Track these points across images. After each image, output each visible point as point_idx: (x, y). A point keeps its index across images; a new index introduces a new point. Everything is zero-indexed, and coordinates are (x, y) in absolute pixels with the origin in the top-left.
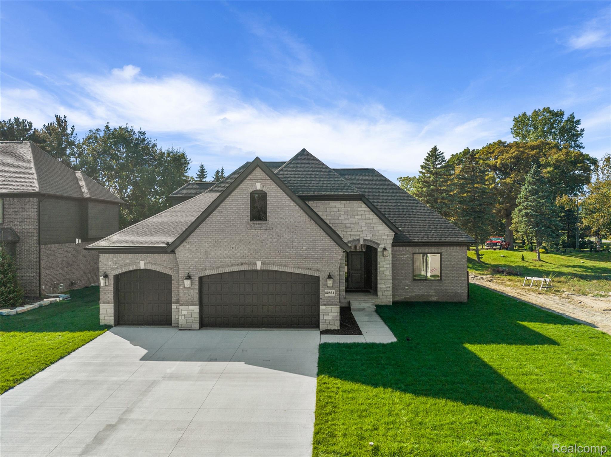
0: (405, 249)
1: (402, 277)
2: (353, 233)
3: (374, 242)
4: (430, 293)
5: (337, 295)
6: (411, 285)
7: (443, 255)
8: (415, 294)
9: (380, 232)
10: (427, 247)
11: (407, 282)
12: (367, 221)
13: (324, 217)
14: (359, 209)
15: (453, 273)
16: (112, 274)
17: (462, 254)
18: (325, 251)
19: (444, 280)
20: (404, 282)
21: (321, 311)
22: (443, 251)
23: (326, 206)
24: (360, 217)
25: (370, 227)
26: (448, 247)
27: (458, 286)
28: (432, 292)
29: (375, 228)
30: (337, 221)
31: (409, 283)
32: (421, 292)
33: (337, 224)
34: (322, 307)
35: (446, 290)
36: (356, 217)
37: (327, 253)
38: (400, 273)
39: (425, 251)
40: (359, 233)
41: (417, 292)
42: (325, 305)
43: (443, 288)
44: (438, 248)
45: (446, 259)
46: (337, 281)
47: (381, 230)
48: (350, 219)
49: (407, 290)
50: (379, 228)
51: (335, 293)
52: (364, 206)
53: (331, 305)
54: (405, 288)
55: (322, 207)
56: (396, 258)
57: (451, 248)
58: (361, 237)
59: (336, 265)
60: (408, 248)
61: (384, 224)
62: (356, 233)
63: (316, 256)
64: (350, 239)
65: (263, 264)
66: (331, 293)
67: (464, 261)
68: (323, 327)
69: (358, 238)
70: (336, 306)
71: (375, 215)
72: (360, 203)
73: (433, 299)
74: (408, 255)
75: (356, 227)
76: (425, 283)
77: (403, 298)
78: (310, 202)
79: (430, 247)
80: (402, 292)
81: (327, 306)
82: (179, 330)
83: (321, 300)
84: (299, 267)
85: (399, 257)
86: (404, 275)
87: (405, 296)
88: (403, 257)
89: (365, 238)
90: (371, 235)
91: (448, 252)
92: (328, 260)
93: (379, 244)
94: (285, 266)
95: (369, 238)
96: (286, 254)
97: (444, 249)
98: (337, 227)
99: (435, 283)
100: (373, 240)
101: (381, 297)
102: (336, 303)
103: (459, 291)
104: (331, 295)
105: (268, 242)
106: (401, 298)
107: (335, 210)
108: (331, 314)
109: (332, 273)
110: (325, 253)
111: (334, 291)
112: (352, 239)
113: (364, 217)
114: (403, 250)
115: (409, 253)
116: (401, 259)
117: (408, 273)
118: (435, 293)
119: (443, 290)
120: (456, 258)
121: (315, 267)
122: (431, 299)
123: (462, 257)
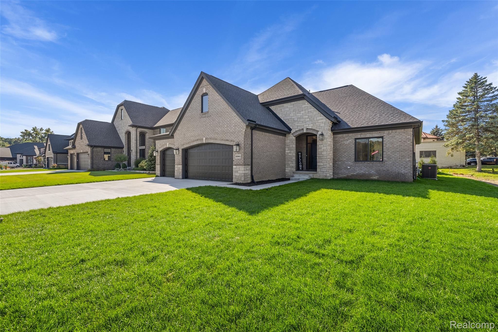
0: (347, 135)
1: (345, 159)
2: (299, 125)
3: (314, 130)
4: (371, 173)
5: (242, 158)
6: (353, 165)
7: (385, 139)
8: (357, 173)
9: (319, 121)
10: (368, 133)
11: (350, 163)
12: (309, 114)
13: (280, 116)
14: (303, 106)
15: (395, 154)
16: (160, 150)
17: (406, 136)
18: (236, 127)
19: (386, 161)
20: (346, 163)
21: (234, 169)
22: (384, 134)
23: (282, 108)
24: (304, 112)
25: (311, 119)
26: (391, 131)
27: (402, 166)
28: (373, 172)
29: (315, 119)
30: (288, 118)
31: (352, 164)
32: (362, 171)
33: (288, 119)
34: (234, 167)
35: (388, 170)
36: (302, 112)
37: (237, 128)
38: (343, 155)
39: (366, 136)
40: (303, 124)
41: (359, 171)
42: (235, 165)
43: (385, 168)
44: (379, 133)
45: (389, 142)
46: (242, 148)
47: (320, 119)
48: (297, 115)
49: (349, 170)
50: (318, 118)
51: (241, 157)
52: (307, 103)
53: (239, 165)
54: (347, 168)
55: (279, 109)
56: (340, 144)
57: (394, 131)
58: (305, 127)
59: (242, 136)
60: (350, 135)
61: (322, 115)
62: (301, 124)
63: (231, 131)
64: (297, 130)
65: (206, 139)
66: (239, 156)
67: (408, 142)
68: (235, 180)
69: (302, 128)
70: (242, 166)
71: (315, 109)
72: (304, 101)
73: (374, 178)
74: (350, 141)
75: (302, 120)
76: (366, 164)
77: (346, 176)
78: (272, 107)
79: (371, 132)
80: (345, 171)
81: (237, 166)
82: (175, 178)
83: (234, 162)
84: (222, 140)
85: (342, 142)
86: (347, 157)
87: (347, 175)
88: (346, 142)
89: (307, 128)
90: (312, 125)
91: (391, 135)
92: (238, 133)
93: (318, 131)
94: (216, 139)
95: (310, 127)
96: (217, 131)
97: (386, 133)
98: (289, 122)
99: (376, 164)
100: (314, 128)
101: (319, 172)
102: (242, 164)
103: (403, 171)
104: (239, 158)
105: (208, 125)
106: (344, 176)
107: (287, 109)
108: (239, 172)
109: (240, 142)
110: (236, 128)
111: (240, 155)
112: (299, 129)
113: (307, 111)
114: (346, 137)
115: (352, 138)
116: (344, 144)
117: (350, 155)
118: (376, 172)
119: (384, 170)
120: (400, 140)
121: (231, 139)
122: (372, 178)
123: (406, 139)
